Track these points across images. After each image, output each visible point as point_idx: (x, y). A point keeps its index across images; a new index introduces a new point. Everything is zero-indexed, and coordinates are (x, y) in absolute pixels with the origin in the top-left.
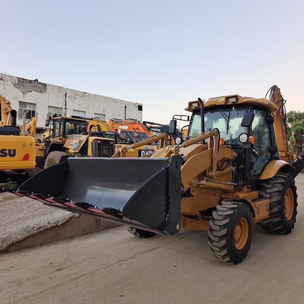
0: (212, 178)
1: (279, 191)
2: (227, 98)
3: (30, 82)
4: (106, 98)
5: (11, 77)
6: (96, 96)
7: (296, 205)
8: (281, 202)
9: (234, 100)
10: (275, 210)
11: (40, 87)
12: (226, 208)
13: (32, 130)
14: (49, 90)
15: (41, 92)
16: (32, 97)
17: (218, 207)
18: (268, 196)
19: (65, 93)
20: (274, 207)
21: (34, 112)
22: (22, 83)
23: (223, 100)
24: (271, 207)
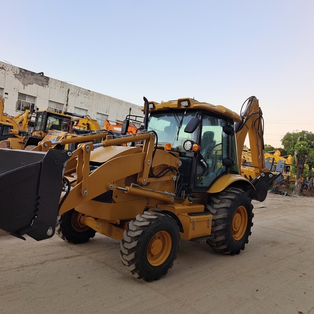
0: (142, 185)
1: (226, 208)
2: (180, 101)
3: (33, 74)
4: (110, 98)
5: (13, 67)
6: (100, 95)
8: (228, 220)
9: (185, 104)
10: (220, 227)
11: (42, 79)
12: (143, 219)
13: (25, 122)
14: (51, 84)
15: (43, 85)
16: (32, 89)
17: (138, 217)
18: (214, 211)
19: (68, 89)
20: (219, 224)
21: (33, 105)
22: (24, 75)
23: (176, 103)
24: (215, 223)
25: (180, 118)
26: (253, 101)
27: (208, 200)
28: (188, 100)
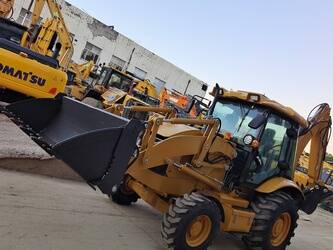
2: (250, 95)
3: (105, 26)
5: (88, 16)
7: (291, 234)
9: (255, 98)
10: (260, 228)
11: (111, 33)
13: (86, 72)
14: (119, 39)
15: (110, 39)
16: (100, 41)
17: (186, 196)
18: (258, 211)
19: (134, 48)
20: (260, 224)
21: (97, 56)
22: (96, 25)
23: (246, 95)
24: (256, 222)
25: (246, 110)
26: (325, 108)
27: (254, 197)
28: (258, 96)
